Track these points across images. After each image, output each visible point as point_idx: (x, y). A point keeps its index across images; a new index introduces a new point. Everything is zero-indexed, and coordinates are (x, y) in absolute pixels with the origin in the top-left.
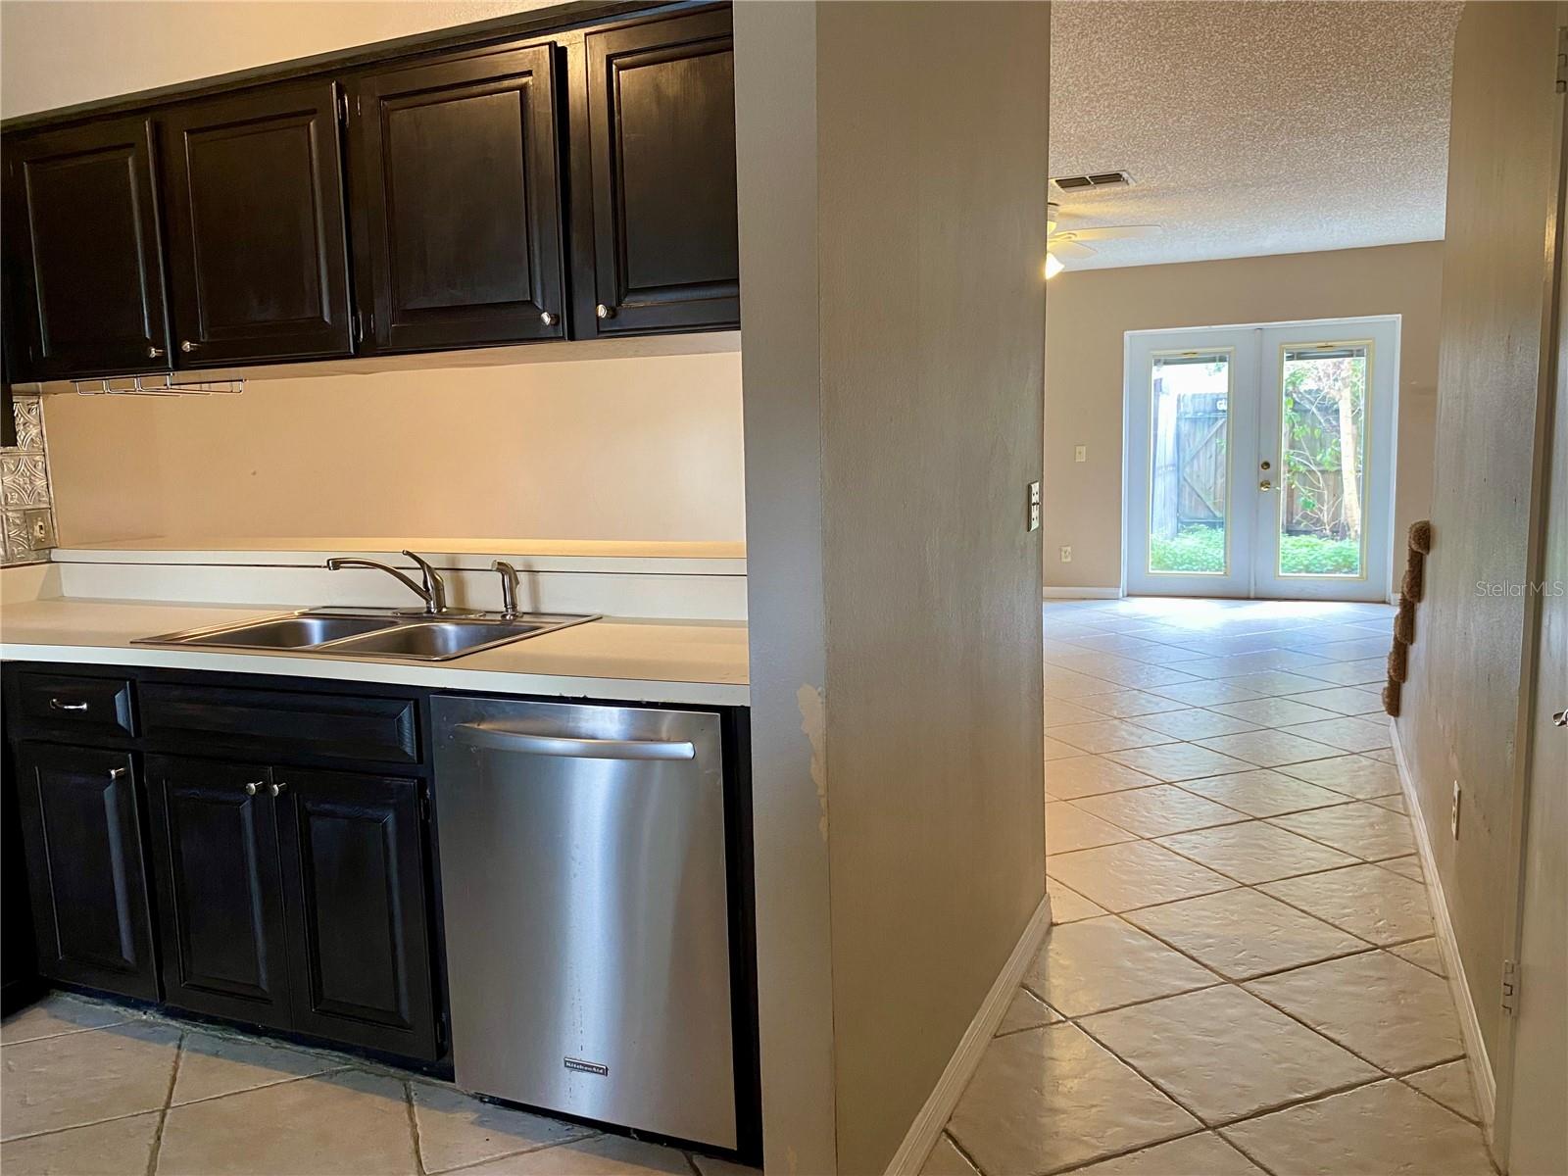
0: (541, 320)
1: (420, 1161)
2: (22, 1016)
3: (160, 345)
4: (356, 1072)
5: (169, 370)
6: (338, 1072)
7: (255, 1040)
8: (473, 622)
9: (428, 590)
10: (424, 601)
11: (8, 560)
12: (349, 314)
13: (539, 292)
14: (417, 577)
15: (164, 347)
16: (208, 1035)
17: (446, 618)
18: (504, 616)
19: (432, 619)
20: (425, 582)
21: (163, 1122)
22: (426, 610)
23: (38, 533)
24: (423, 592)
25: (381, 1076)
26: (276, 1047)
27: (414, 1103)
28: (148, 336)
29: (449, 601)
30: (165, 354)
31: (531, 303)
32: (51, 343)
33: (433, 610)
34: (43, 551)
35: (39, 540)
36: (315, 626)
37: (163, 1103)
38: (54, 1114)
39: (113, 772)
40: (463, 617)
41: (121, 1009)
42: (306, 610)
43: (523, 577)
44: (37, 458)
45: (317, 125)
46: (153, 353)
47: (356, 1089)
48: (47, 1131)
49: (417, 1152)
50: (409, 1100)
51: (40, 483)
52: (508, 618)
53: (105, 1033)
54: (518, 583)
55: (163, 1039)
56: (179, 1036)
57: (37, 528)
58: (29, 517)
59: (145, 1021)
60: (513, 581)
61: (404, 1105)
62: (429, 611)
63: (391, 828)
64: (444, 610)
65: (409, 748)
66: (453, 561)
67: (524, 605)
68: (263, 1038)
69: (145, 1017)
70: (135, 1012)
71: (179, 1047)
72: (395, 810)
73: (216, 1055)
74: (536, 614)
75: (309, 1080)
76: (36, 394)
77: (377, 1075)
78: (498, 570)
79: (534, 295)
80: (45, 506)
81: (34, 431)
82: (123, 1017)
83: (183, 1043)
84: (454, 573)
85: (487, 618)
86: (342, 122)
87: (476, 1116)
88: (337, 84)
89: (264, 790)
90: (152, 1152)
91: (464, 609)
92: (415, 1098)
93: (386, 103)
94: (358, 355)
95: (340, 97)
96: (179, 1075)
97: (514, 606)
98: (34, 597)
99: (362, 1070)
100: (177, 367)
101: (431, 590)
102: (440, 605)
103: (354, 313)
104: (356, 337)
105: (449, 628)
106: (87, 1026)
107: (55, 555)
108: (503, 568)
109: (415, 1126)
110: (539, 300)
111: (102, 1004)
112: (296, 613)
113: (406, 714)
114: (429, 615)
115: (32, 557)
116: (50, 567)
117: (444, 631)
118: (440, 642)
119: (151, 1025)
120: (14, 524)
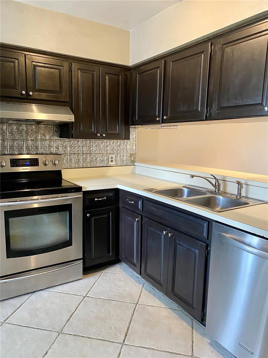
0: (264, 109)
1: (193, 350)
2: (115, 266)
3: (159, 117)
4: (180, 312)
5: (160, 123)
6: (176, 310)
7: (159, 291)
8: (228, 197)
9: (216, 185)
10: (215, 189)
11: (126, 164)
12: (205, 109)
13: (265, 100)
14: (213, 181)
15: (160, 118)
16: (149, 285)
17: (220, 194)
18: (237, 197)
19: (216, 194)
20: (216, 184)
21: (136, 307)
22: (215, 191)
23: (133, 159)
24: (215, 186)
25: (186, 316)
26: (163, 296)
27: (194, 329)
28: (157, 115)
29: (221, 189)
30: (160, 119)
31: (261, 104)
32: (138, 117)
33: (217, 191)
34: (133, 163)
35: (133, 160)
36: (186, 190)
37: (137, 302)
38: (115, 295)
39: (136, 219)
40: (225, 195)
41: (133, 271)
42: (184, 185)
43: (244, 186)
44: (134, 142)
45: (204, 56)
46: (158, 119)
47: (180, 317)
48: (113, 299)
49: (193, 347)
50: (193, 328)
51: (134, 148)
52: (238, 197)
53: (129, 277)
54: (242, 187)
55: (140, 284)
56: (143, 284)
57: (132, 158)
58: (131, 155)
59: (137, 276)
60: (241, 187)
61: (191, 328)
62: (215, 192)
63: (197, 255)
64: (220, 192)
65: (205, 235)
66: (224, 178)
67: (243, 194)
68: (161, 292)
69: (137, 275)
70: (136, 273)
71: (143, 287)
72: (199, 250)
73: (150, 292)
74: (247, 197)
75: (169, 309)
76: (136, 128)
77: (185, 315)
78: (237, 183)
79: (263, 102)
80: (134, 153)
81: (134, 136)
82: (134, 273)
83: (144, 286)
84: (224, 181)
85: (232, 196)
86: (211, 54)
87: (210, 341)
88: (211, 43)
89: (167, 234)
90: (132, 316)
91: (225, 193)
92: (194, 327)
93: (224, 46)
94: (206, 120)
95: (211, 46)
96: (141, 295)
97: (240, 194)
98: (130, 173)
99: (182, 312)
100: (162, 123)
101: (217, 186)
102: (219, 190)
103: (207, 108)
104: (206, 115)
105: (220, 197)
106: (126, 273)
107: (135, 164)
108: (239, 183)
109: (193, 337)
110: (265, 103)
111: (130, 269)
112: (182, 186)
113: (206, 225)
114: (215, 193)
115: (131, 164)
116: (134, 167)
117: (219, 198)
118: (218, 201)
119: (138, 278)
120: (129, 156)
